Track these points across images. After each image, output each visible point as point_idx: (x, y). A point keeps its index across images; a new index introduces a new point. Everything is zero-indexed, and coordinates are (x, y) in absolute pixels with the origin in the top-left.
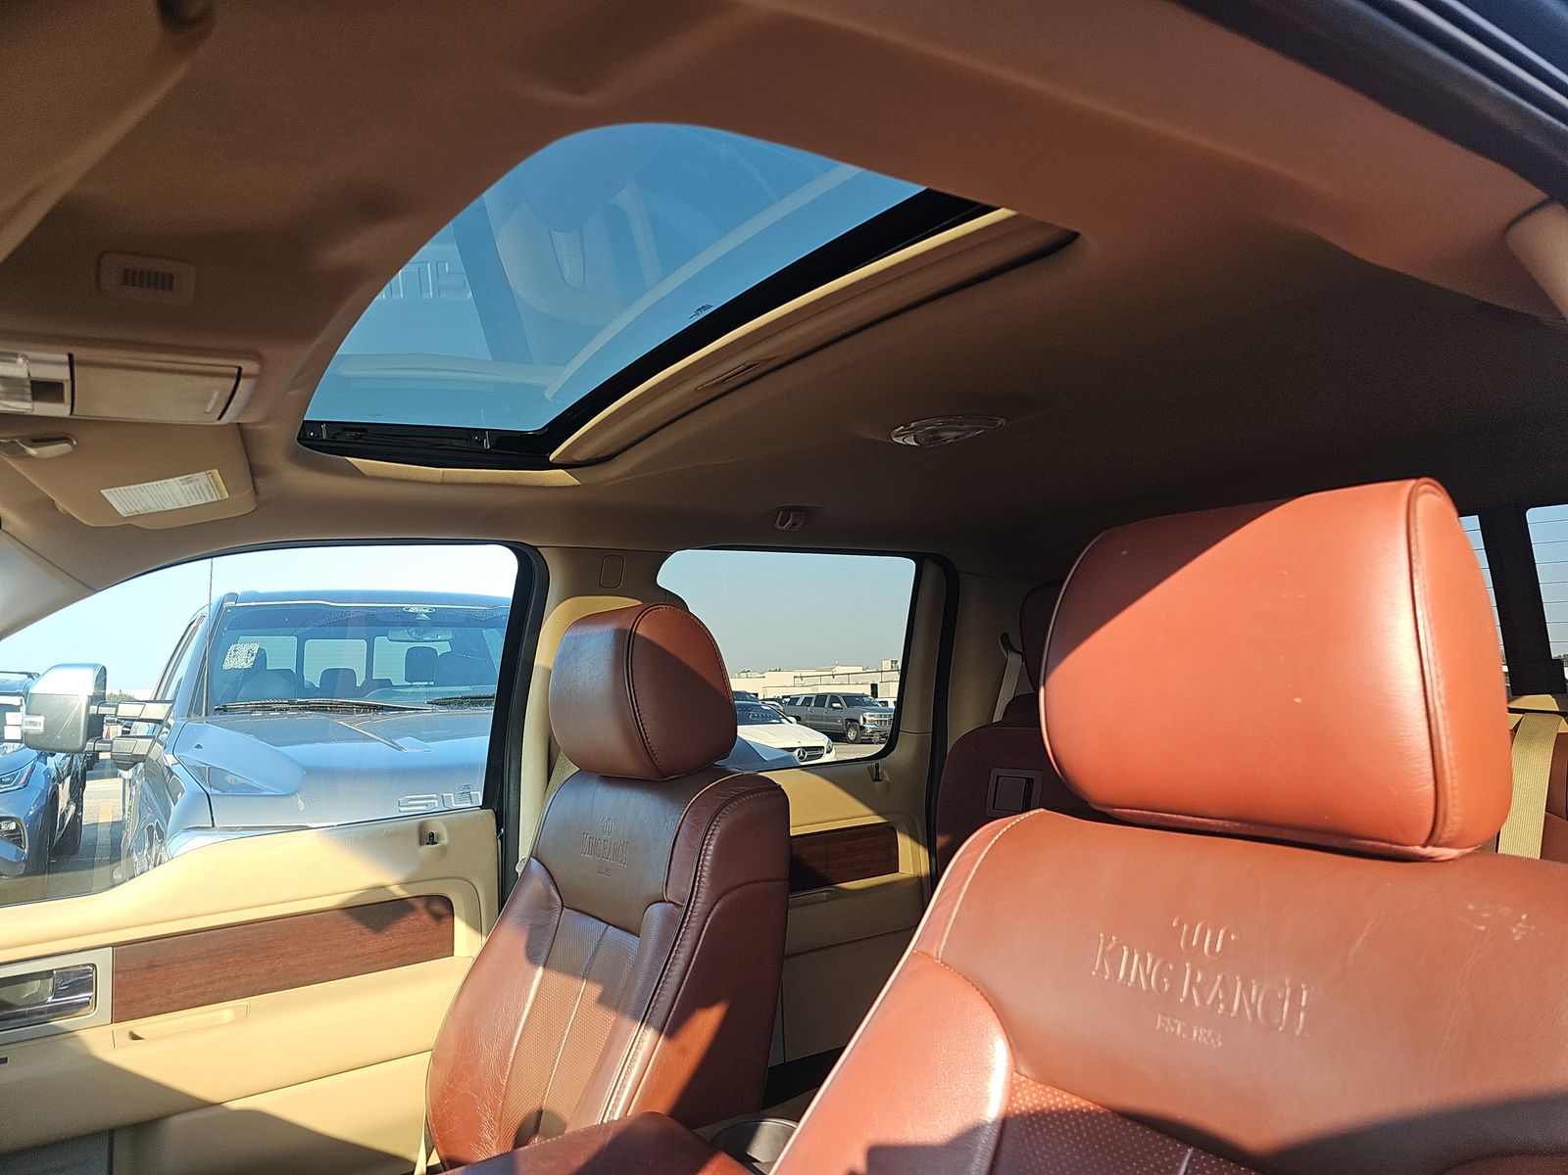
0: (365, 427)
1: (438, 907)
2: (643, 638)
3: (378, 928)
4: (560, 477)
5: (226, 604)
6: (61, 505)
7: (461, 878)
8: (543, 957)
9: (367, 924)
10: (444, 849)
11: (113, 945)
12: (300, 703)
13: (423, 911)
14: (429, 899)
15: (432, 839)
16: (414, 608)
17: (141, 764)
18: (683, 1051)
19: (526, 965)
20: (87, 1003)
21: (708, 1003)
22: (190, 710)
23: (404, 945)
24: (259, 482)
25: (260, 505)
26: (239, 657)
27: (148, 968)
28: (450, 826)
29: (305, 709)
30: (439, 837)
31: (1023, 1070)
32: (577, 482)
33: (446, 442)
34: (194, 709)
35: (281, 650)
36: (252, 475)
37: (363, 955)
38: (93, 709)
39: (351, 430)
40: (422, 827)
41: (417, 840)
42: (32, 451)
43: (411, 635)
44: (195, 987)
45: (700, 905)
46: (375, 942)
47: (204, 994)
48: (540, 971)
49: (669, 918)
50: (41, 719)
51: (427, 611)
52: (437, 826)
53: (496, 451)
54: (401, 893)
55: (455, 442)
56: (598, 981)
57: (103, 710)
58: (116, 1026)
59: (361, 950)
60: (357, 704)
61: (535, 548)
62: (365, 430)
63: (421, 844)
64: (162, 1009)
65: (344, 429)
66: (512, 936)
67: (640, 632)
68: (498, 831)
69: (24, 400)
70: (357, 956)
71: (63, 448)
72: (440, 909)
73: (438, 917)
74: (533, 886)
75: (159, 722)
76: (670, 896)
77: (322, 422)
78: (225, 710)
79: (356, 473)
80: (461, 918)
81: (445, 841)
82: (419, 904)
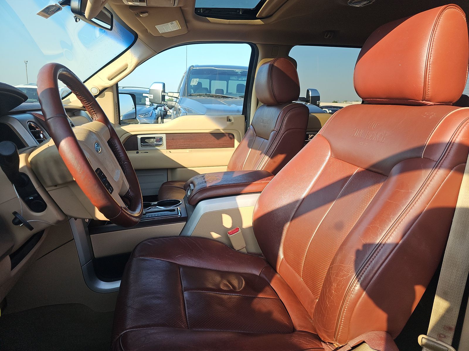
0: (211, 9)
1: (231, 136)
2: (275, 66)
3: (218, 139)
4: (259, 22)
5: (191, 68)
6: (149, 31)
7: (236, 130)
8: (251, 146)
9: (216, 137)
10: (233, 123)
11: (166, 134)
12: (208, 95)
13: (228, 136)
14: (229, 134)
15: (230, 120)
16: (237, 70)
17: (173, 108)
18: (274, 162)
19: (248, 148)
20: (162, 145)
21: (282, 153)
22: (183, 95)
23: (223, 143)
24: (188, 24)
25: (189, 31)
26: (194, 82)
27: (172, 139)
28: (234, 118)
29: (209, 96)
30: (231, 120)
31: (333, 156)
32: (263, 23)
33: (231, 12)
34: (184, 95)
35: (205, 83)
36: (186, 23)
37: (215, 144)
38: (163, 94)
39: (209, 10)
40: (228, 117)
41: (226, 120)
42: (141, 15)
43: (236, 78)
44: (181, 145)
45: (282, 132)
46: (217, 142)
47: (183, 146)
48: (251, 149)
49: (275, 134)
50: (152, 95)
51: (240, 71)
52: (231, 118)
53: (243, 15)
54: (223, 132)
55: (233, 13)
56: (261, 150)
57: (165, 94)
58: (167, 150)
59: (214, 143)
60: (221, 96)
61: (255, 44)
62: (211, 10)
63: (227, 121)
64: (176, 148)
65: (206, 10)
66: (245, 142)
67: (275, 65)
68: (245, 121)
69: (138, 2)
70: (213, 144)
71: (146, 15)
72: (232, 137)
73: (231, 138)
74: (251, 131)
75: (177, 98)
76: (275, 130)
77: (201, 8)
78: (191, 95)
79: (209, 22)
80: (236, 139)
81: (233, 121)
82: (227, 135)
